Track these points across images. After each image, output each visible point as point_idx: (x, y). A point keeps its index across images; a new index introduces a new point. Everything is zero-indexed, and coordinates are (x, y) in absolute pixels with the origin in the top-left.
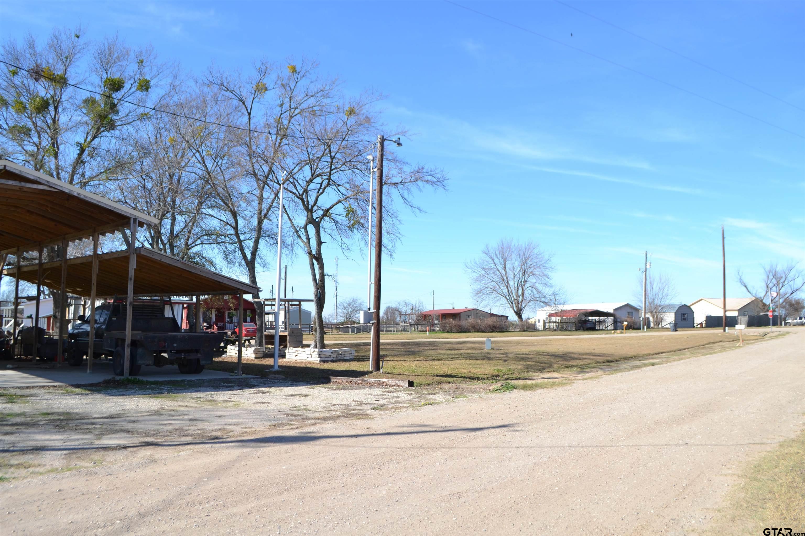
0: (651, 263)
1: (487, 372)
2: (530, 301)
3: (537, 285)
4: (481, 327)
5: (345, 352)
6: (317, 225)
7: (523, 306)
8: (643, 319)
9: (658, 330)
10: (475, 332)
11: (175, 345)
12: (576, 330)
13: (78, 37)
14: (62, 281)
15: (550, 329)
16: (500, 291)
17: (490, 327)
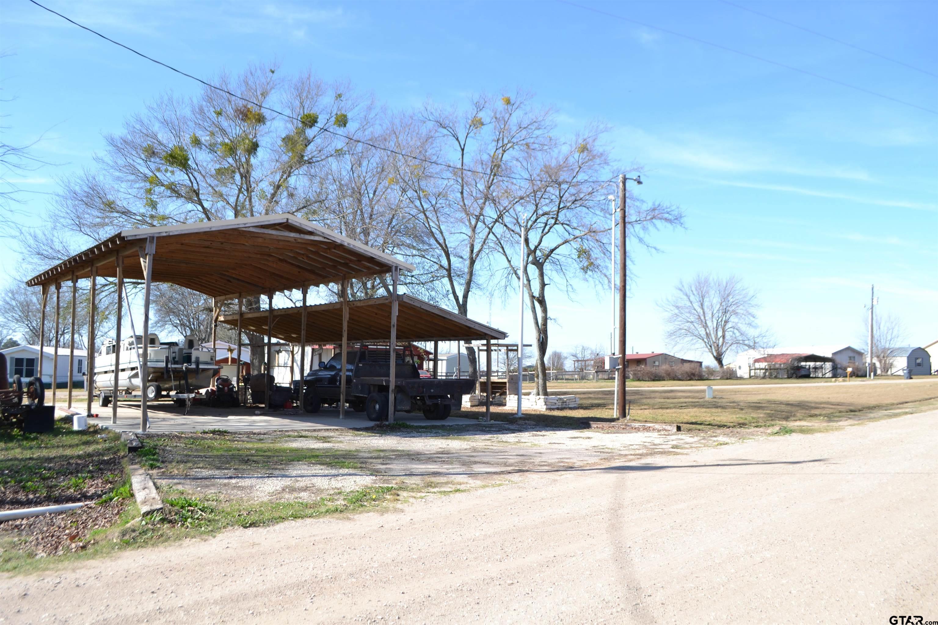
0: (878, 298)
1: (732, 421)
2: (732, 344)
3: (739, 325)
4: (677, 375)
5: (570, 400)
6: (540, 265)
7: (724, 349)
8: (869, 364)
9: (887, 377)
10: (670, 380)
11: (432, 391)
12: (789, 377)
13: (273, 72)
14: (303, 328)
15: (756, 377)
16: (696, 333)
17: (688, 375)
